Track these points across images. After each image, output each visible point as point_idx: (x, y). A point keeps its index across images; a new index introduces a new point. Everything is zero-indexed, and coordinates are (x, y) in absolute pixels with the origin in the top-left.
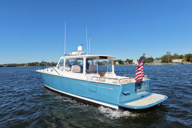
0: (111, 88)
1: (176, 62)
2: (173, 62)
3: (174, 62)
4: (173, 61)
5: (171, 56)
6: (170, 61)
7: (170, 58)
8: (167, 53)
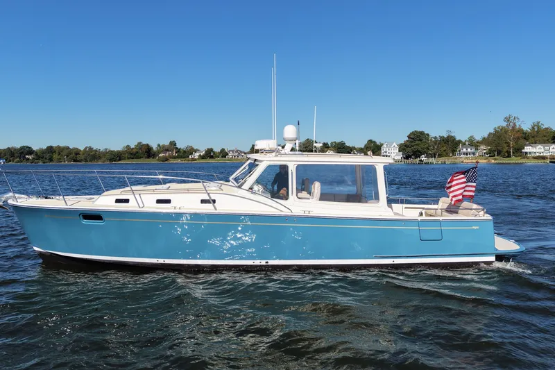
0: (474, 227)
1: (537, 154)
2: (526, 153)
3: (530, 153)
4: (527, 149)
5: (521, 131)
6: (518, 151)
7: (518, 138)
8: (507, 119)
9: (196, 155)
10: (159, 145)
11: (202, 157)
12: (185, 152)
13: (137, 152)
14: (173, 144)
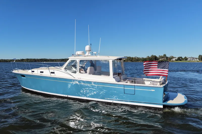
0: (152, 90)
9: (174, 59)
10: (159, 56)
11: (177, 60)
12: (170, 58)
13: (152, 59)
14: (165, 55)
